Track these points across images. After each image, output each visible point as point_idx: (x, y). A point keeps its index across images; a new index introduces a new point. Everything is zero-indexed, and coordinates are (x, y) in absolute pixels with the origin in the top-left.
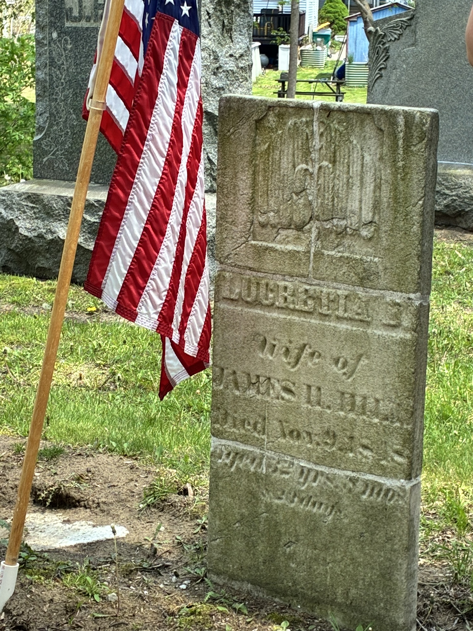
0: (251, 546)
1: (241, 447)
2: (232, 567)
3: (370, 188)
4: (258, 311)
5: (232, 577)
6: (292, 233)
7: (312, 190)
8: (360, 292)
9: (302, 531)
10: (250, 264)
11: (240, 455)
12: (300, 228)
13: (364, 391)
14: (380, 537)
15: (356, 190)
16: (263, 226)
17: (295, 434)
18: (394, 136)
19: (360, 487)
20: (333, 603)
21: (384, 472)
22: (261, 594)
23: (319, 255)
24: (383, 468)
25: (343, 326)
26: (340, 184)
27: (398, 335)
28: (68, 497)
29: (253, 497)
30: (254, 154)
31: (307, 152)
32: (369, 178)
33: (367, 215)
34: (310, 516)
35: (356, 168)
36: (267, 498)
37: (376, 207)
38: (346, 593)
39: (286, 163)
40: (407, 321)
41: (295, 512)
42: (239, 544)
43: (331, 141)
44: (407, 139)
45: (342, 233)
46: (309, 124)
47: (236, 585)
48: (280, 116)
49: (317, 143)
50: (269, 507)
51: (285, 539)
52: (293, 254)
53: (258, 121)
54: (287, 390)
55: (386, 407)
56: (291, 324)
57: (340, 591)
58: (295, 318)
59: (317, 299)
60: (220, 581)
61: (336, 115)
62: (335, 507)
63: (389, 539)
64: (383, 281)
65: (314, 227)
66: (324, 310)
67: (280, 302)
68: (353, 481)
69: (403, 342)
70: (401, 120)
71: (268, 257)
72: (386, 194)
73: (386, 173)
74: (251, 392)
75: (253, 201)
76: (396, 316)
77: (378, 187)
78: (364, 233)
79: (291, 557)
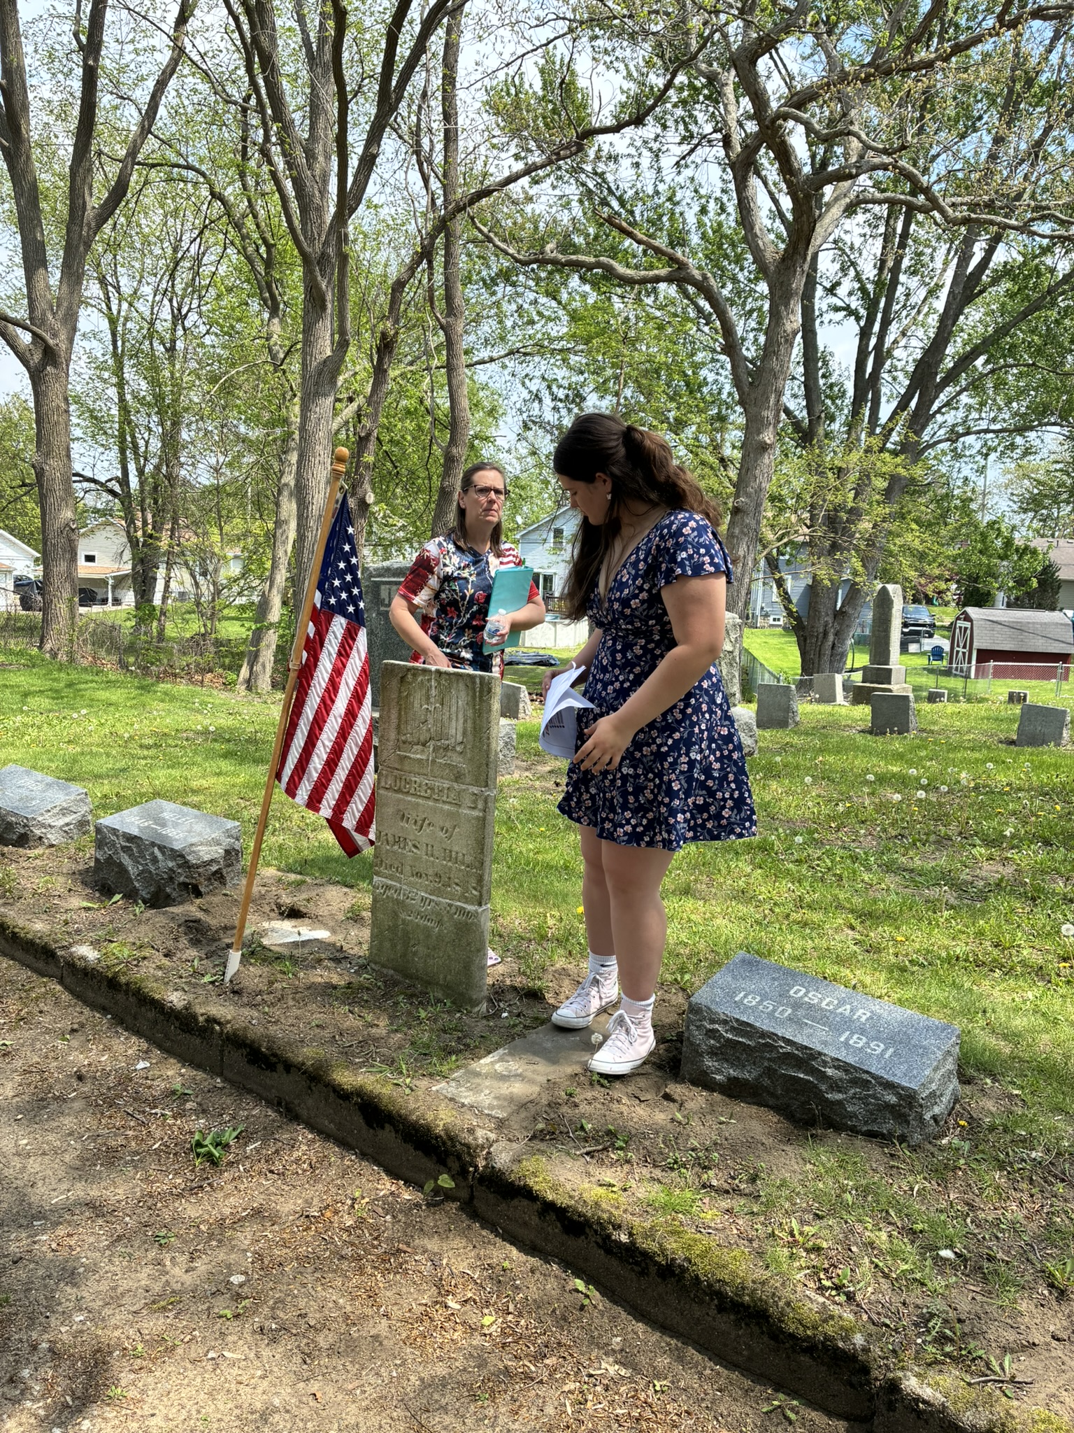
0: (394, 946)
1: (390, 882)
2: (383, 959)
3: (461, 721)
4: (400, 796)
5: (383, 966)
6: (420, 747)
7: (431, 721)
8: (455, 785)
9: (422, 937)
10: (396, 766)
11: (388, 887)
12: (424, 745)
13: (456, 848)
14: (464, 942)
15: (454, 723)
16: (404, 742)
17: (419, 875)
18: (474, 690)
19: (453, 910)
20: (437, 984)
21: (467, 901)
22: (398, 977)
23: (434, 761)
24: (466, 898)
25: (446, 807)
26: (445, 718)
27: (476, 813)
28: (299, 911)
29: (395, 915)
30: (400, 697)
31: (428, 698)
32: (461, 716)
33: (460, 738)
34: (426, 927)
35: (454, 709)
36: (403, 916)
37: (464, 734)
38: (445, 977)
39: (416, 705)
40: (480, 806)
41: (418, 925)
42: (387, 944)
43: (441, 692)
44: (481, 692)
45: (446, 749)
46: (429, 680)
47: (385, 971)
48: (414, 675)
49: (433, 692)
50: (404, 921)
51: (412, 942)
52: (420, 761)
53: (402, 678)
54: (415, 847)
55: (468, 859)
56: (418, 804)
57: (441, 976)
58: (420, 801)
59: (432, 789)
60: (376, 968)
61: (444, 676)
62: (440, 922)
63: (469, 944)
64: (468, 780)
65: (431, 744)
66: (436, 797)
67: (412, 791)
68: (450, 905)
69: (478, 818)
70: (478, 681)
71: (407, 762)
72: (469, 724)
73: (470, 713)
74: (396, 847)
75: (398, 727)
76: (475, 802)
77: (465, 721)
78: (458, 749)
79: (415, 954)
